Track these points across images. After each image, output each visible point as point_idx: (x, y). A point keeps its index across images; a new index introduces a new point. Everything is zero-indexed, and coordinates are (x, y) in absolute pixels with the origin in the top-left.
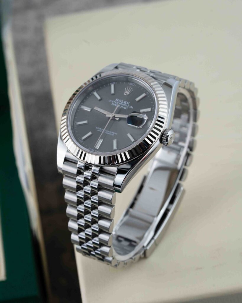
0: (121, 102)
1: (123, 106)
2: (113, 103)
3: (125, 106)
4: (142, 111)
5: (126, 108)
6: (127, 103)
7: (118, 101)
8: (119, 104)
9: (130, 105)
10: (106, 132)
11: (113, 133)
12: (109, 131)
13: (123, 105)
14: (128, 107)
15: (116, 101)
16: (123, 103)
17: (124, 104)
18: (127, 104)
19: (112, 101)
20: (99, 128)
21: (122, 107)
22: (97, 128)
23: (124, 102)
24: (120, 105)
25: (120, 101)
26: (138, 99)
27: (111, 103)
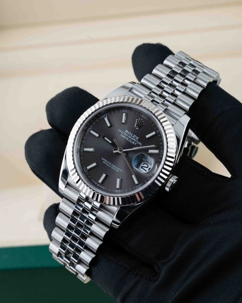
0: (130, 135)
2: (123, 134)
3: (133, 141)
4: (150, 151)
5: (135, 144)
6: (136, 137)
7: (128, 133)
8: (128, 136)
9: (139, 140)
10: (112, 166)
11: (118, 169)
12: (114, 166)
13: (132, 139)
14: (136, 143)
15: (125, 133)
16: (132, 137)
17: (134, 138)
18: (136, 139)
19: (121, 132)
20: (104, 160)
21: (130, 141)
22: (102, 159)
23: (133, 135)
24: (129, 138)
25: (129, 133)
26: (147, 136)
27: (120, 133)
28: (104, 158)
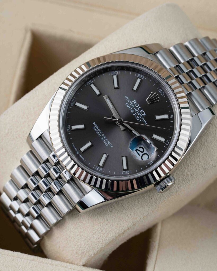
0: (137, 108)
1: (137, 115)
2: (129, 103)
3: (139, 116)
4: (155, 136)
5: (139, 120)
6: (143, 113)
7: (135, 104)
8: (134, 108)
9: (145, 118)
10: (102, 136)
11: (109, 143)
12: (105, 137)
14: (142, 120)
15: (132, 102)
16: (139, 111)
17: (140, 113)
19: (128, 100)
20: (96, 125)
21: (135, 115)
22: (94, 123)
23: (140, 109)
24: (135, 110)
25: (137, 105)
26: (158, 117)
27: (126, 101)
28: (96, 123)
